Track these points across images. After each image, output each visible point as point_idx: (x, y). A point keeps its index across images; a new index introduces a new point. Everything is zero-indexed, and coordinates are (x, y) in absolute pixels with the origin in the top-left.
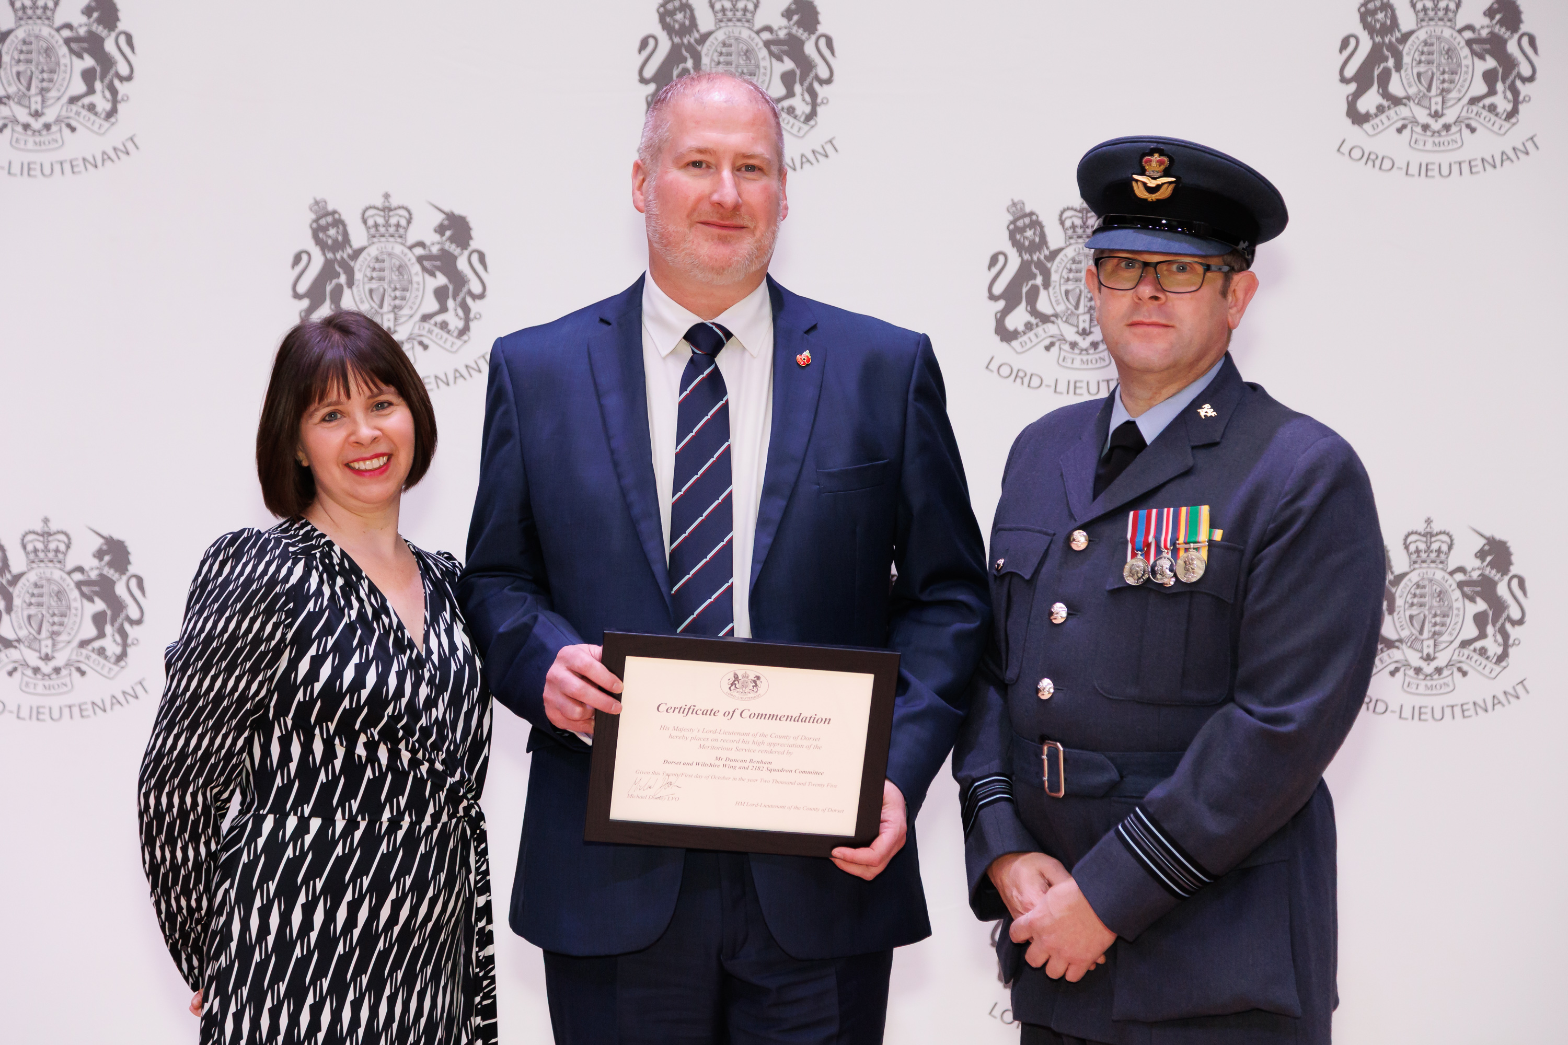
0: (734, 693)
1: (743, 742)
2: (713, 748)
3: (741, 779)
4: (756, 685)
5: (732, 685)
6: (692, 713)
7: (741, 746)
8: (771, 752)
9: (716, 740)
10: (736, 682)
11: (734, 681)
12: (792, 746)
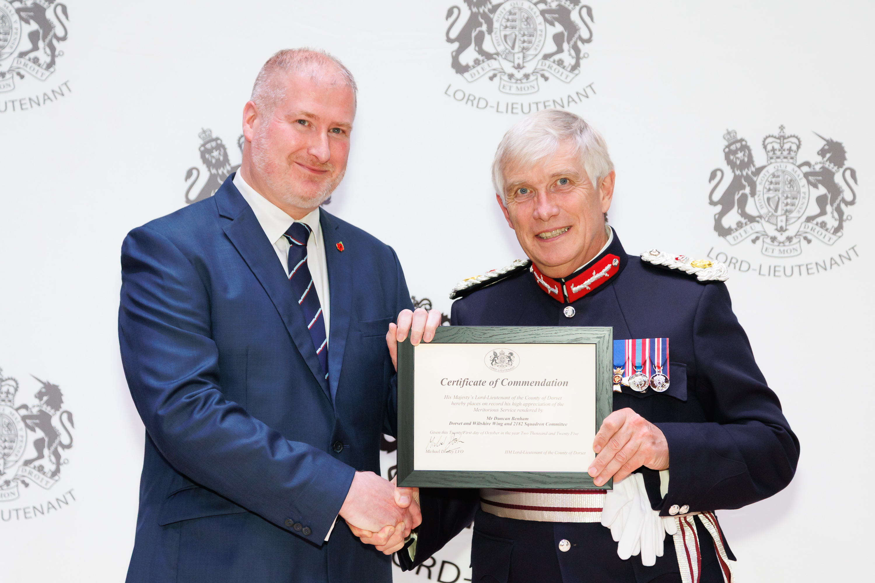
0: (495, 367)
1: (506, 404)
2: (484, 410)
3: (507, 433)
4: (511, 360)
5: (493, 360)
6: (466, 385)
7: (505, 407)
8: (527, 411)
9: (486, 404)
10: (496, 359)
11: (495, 358)
12: (542, 405)
